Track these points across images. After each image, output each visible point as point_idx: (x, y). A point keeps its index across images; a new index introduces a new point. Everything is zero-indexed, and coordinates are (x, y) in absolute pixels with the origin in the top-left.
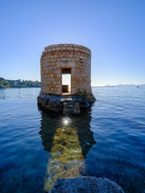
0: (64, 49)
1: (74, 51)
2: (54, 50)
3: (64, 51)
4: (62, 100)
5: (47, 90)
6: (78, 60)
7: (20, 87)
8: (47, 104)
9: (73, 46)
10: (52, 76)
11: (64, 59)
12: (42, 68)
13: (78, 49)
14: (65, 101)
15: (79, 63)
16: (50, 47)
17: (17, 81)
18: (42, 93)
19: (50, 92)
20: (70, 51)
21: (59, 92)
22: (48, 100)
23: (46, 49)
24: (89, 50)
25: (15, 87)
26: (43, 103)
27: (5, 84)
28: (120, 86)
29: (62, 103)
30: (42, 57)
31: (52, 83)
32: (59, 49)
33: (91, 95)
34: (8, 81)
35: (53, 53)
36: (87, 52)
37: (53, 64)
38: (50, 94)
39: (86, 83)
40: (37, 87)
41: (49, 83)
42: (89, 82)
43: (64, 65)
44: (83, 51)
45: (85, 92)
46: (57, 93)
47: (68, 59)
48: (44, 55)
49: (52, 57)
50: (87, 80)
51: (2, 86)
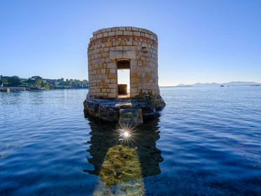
0: (121, 33)
1: (134, 37)
2: (106, 35)
3: (119, 36)
4: (117, 105)
5: (97, 92)
6: (139, 48)
7: (63, 88)
8: (96, 110)
9: (132, 30)
10: (103, 71)
11: (121, 48)
12: (90, 60)
13: (139, 34)
14: (122, 107)
15: (141, 54)
16: (101, 32)
17: (59, 80)
18: (90, 96)
19: (101, 94)
20: (127, 37)
21: (114, 94)
22: (98, 105)
23: (95, 34)
24: (155, 36)
25: (56, 88)
26: (91, 109)
27: (43, 85)
28: (198, 85)
29: (117, 109)
30: (90, 46)
31: (103, 82)
32: (113, 34)
33: (159, 97)
34: (48, 80)
35: (104, 40)
36: (152, 37)
37: (104, 55)
38: (101, 98)
39: (151, 81)
41: (99, 81)
42: (155, 80)
43: (119, 57)
44: (146, 35)
45: (150, 94)
46: (110, 96)
47: (126, 48)
48: (93, 42)
49: (103, 45)
50: (153, 77)
51: (39, 87)
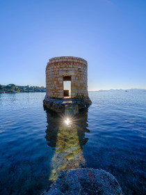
0: (66, 60)
1: (73, 62)
2: (57, 61)
3: (65, 62)
4: (64, 102)
5: (51, 94)
6: (77, 69)
7: (28, 92)
8: (51, 106)
9: (72, 58)
10: (55, 82)
11: (66, 69)
12: (47, 76)
13: (76, 61)
14: (66, 104)
15: (78, 72)
16: (54, 59)
17: (26, 87)
18: (47, 97)
19: (54, 96)
20: (70, 63)
21: (61, 96)
22: (52, 102)
23: (50, 60)
24: (86, 62)
25: (24, 92)
26: (48, 105)
27: (16, 89)
29: (64, 105)
30: (48, 67)
31: (55, 88)
32: (61, 60)
33: (88, 98)
34: (19, 87)
35: (56, 64)
36: (84, 63)
37: (56, 73)
38: (54, 98)
39: (83, 88)
40: (42, 91)
41: (53, 88)
42: (86, 88)
43: (65, 74)
44: (81, 62)
45: (83, 96)
46: (59, 97)
47: (69, 69)
48: (49, 65)
49: (55, 67)
50: (84, 86)
51: (13, 91)
